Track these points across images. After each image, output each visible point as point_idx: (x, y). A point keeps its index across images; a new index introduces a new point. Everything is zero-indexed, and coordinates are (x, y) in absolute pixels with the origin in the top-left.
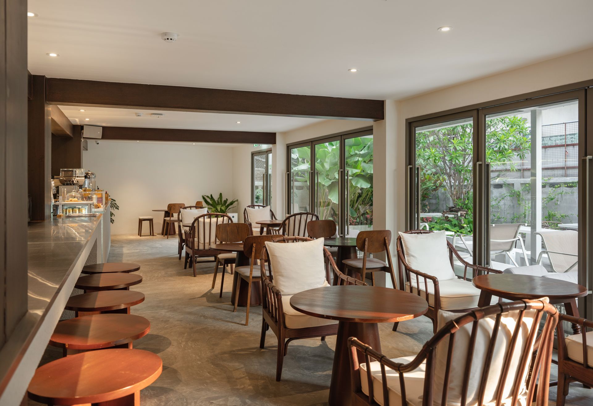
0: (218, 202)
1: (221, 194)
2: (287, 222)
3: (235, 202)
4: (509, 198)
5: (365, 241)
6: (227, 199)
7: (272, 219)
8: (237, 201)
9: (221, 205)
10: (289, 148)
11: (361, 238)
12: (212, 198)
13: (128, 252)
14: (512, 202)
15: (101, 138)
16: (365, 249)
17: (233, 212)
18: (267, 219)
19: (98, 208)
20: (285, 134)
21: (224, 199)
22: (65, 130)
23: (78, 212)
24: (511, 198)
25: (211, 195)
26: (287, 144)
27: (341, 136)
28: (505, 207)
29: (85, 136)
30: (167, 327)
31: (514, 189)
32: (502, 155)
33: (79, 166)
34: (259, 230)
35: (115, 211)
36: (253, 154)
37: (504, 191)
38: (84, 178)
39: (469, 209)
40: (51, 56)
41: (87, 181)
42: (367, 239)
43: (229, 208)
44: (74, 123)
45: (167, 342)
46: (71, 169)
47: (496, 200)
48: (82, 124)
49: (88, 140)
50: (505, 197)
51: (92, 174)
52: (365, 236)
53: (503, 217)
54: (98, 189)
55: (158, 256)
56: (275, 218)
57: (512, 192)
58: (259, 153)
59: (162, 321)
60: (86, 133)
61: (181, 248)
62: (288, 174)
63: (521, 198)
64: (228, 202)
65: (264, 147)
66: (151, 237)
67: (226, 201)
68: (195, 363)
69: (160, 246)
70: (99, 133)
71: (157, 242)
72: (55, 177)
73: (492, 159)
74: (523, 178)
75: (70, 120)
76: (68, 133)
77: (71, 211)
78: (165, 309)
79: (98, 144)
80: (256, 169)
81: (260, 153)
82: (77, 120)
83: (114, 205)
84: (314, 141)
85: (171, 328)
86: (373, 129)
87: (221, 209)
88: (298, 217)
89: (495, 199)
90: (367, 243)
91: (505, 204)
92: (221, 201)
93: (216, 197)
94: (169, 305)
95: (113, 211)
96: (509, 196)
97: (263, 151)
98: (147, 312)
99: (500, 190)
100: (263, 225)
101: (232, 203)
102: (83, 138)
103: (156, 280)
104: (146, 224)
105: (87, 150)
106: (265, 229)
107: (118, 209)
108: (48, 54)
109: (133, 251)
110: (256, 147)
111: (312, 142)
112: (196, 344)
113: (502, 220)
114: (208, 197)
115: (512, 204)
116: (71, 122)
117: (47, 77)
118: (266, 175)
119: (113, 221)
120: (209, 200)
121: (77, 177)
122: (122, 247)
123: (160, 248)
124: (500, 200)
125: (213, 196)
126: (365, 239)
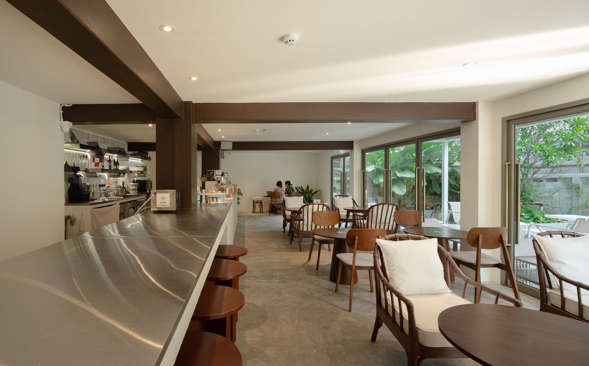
0: (306, 191)
1: (308, 186)
2: (371, 210)
3: (318, 191)
4: (565, 190)
5: (478, 237)
6: (312, 189)
7: (354, 206)
8: (320, 190)
9: (308, 194)
10: (363, 152)
11: (474, 234)
12: (302, 188)
13: (248, 225)
14: (570, 194)
15: (231, 149)
16: (479, 245)
17: (317, 199)
18: (350, 206)
19: (229, 197)
20: (361, 141)
21: (310, 189)
22: (210, 145)
23: (215, 201)
24: (568, 190)
25: (301, 187)
26: (362, 149)
27: (418, 139)
28: (560, 198)
29: (222, 148)
30: (281, 299)
31: (572, 183)
32: (567, 152)
33: (218, 168)
34: (346, 214)
35: (240, 197)
36: (332, 158)
37: (559, 184)
38: (221, 176)
39: (527, 200)
40: (193, 80)
41: (223, 178)
42: (481, 236)
43: (314, 195)
44: (215, 140)
45: (282, 318)
46: (213, 170)
47: (550, 192)
48: (220, 140)
49: (224, 151)
50: (561, 189)
51: (226, 173)
52: (478, 233)
53: (558, 207)
54: (230, 183)
55: (268, 229)
56: (356, 205)
57: (569, 185)
58: (337, 157)
59: (276, 291)
60: (222, 147)
61: (285, 225)
62: (363, 172)
63: (580, 191)
64: (313, 192)
65: (342, 152)
66: (262, 214)
67: (311, 191)
68: (311, 351)
69: (269, 221)
70: (230, 146)
71: (266, 218)
72: (204, 175)
73: (556, 156)
74: (583, 173)
75: (213, 138)
76: (211, 146)
77: (211, 200)
78: (277, 279)
79: (230, 154)
80: (334, 168)
81: (339, 157)
82: (217, 137)
83: (240, 193)
84: (388, 146)
85: (284, 300)
86: (460, 130)
87: (308, 196)
88: (380, 207)
89: (548, 191)
90: (480, 240)
91: (560, 196)
92: (308, 190)
93: (305, 188)
94: (280, 276)
95: (239, 197)
96: (566, 188)
97: (341, 155)
98: (263, 280)
99: (554, 183)
100: (349, 211)
101: (316, 192)
102: (221, 150)
103: (268, 250)
104: (257, 205)
105: (224, 158)
106: (351, 214)
107: (242, 195)
108: (190, 78)
109: (251, 224)
110: (335, 152)
111: (386, 146)
112: (308, 325)
113: (557, 209)
114: (299, 188)
115: (568, 196)
116: (213, 139)
117: (194, 102)
118: (343, 173)
119: (239, 203)
120: (300, 190)
121: (217, 175)
122: (245, 221)
123: (269, 223)
124: (555, 192)
125: (302, 187)
126: (479, 235)
